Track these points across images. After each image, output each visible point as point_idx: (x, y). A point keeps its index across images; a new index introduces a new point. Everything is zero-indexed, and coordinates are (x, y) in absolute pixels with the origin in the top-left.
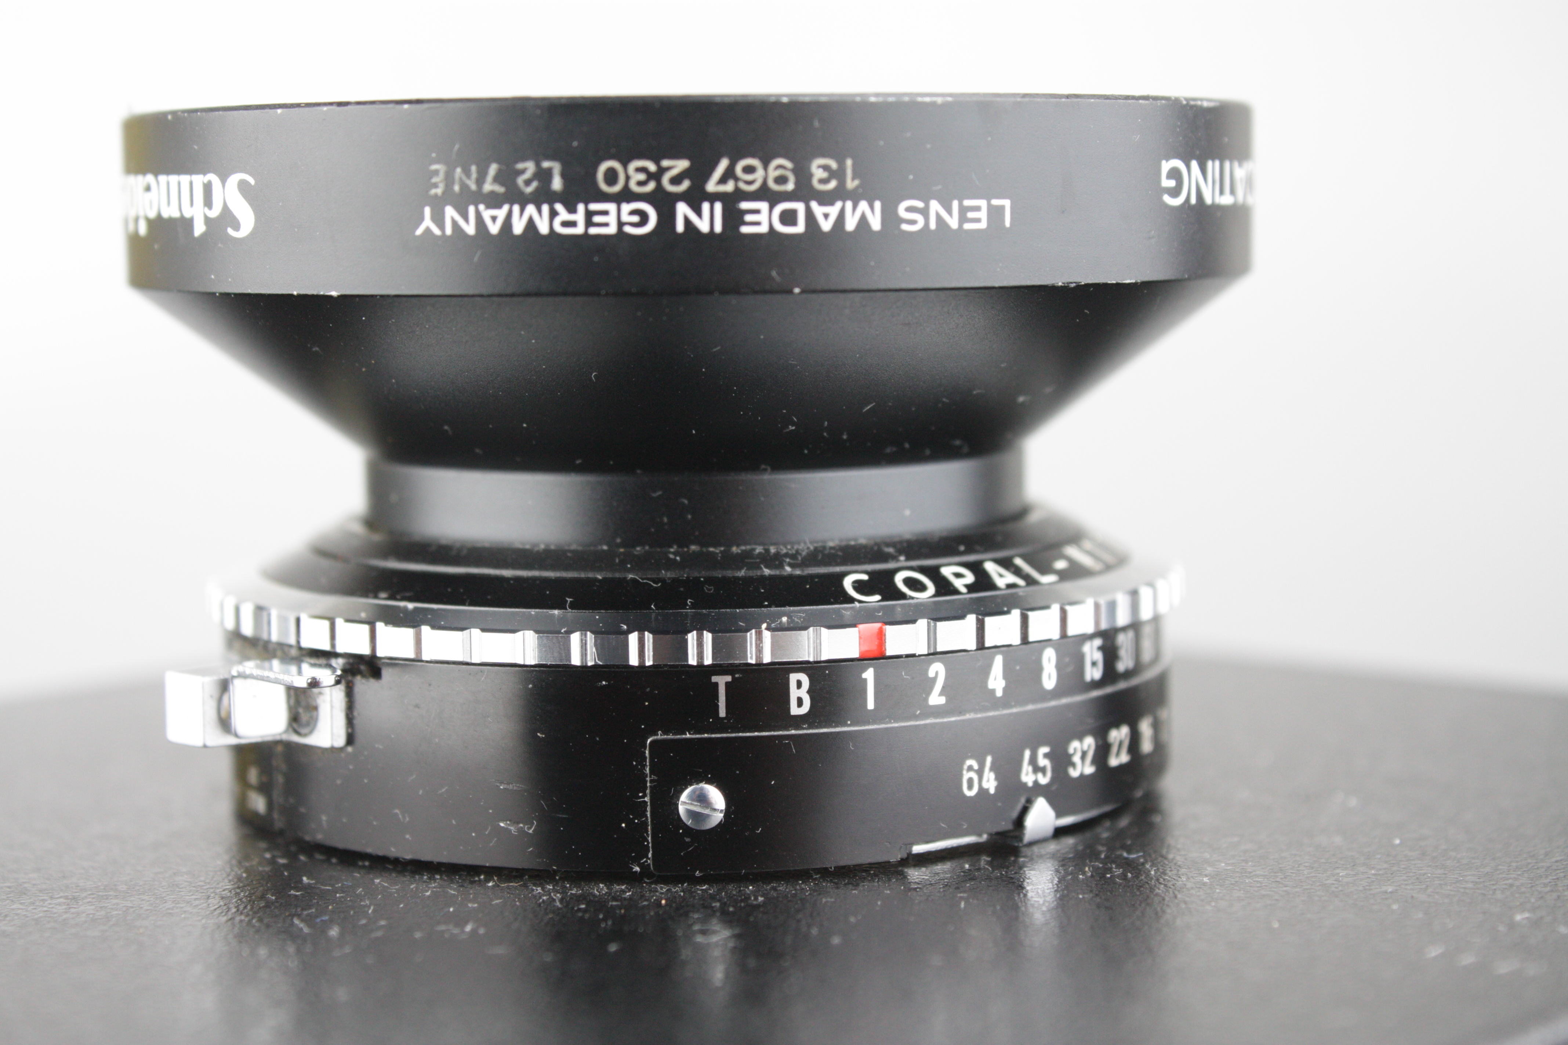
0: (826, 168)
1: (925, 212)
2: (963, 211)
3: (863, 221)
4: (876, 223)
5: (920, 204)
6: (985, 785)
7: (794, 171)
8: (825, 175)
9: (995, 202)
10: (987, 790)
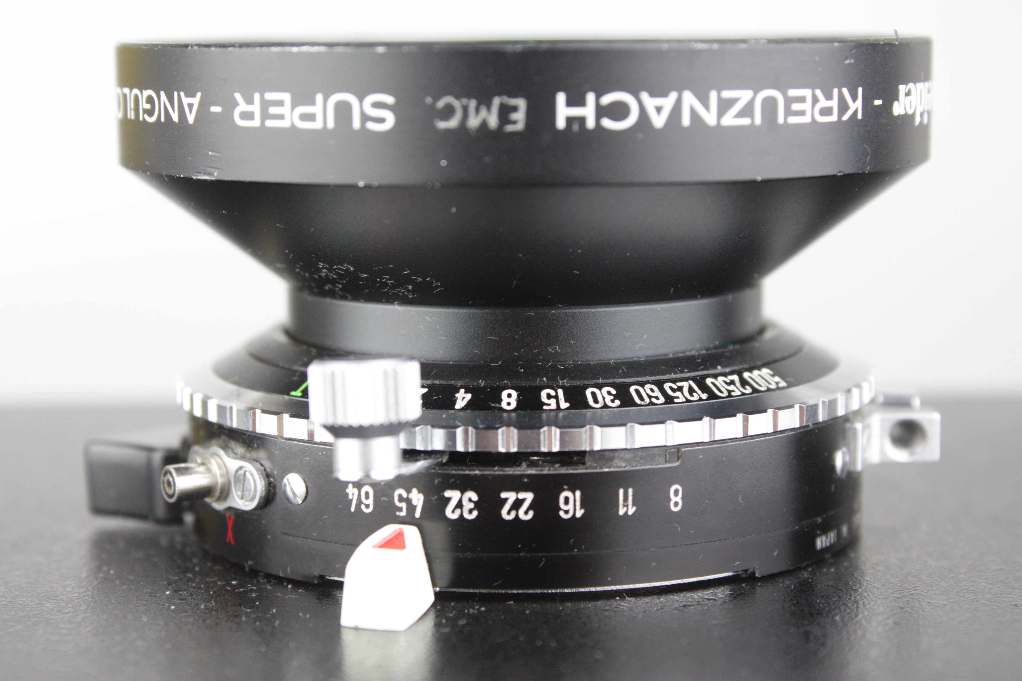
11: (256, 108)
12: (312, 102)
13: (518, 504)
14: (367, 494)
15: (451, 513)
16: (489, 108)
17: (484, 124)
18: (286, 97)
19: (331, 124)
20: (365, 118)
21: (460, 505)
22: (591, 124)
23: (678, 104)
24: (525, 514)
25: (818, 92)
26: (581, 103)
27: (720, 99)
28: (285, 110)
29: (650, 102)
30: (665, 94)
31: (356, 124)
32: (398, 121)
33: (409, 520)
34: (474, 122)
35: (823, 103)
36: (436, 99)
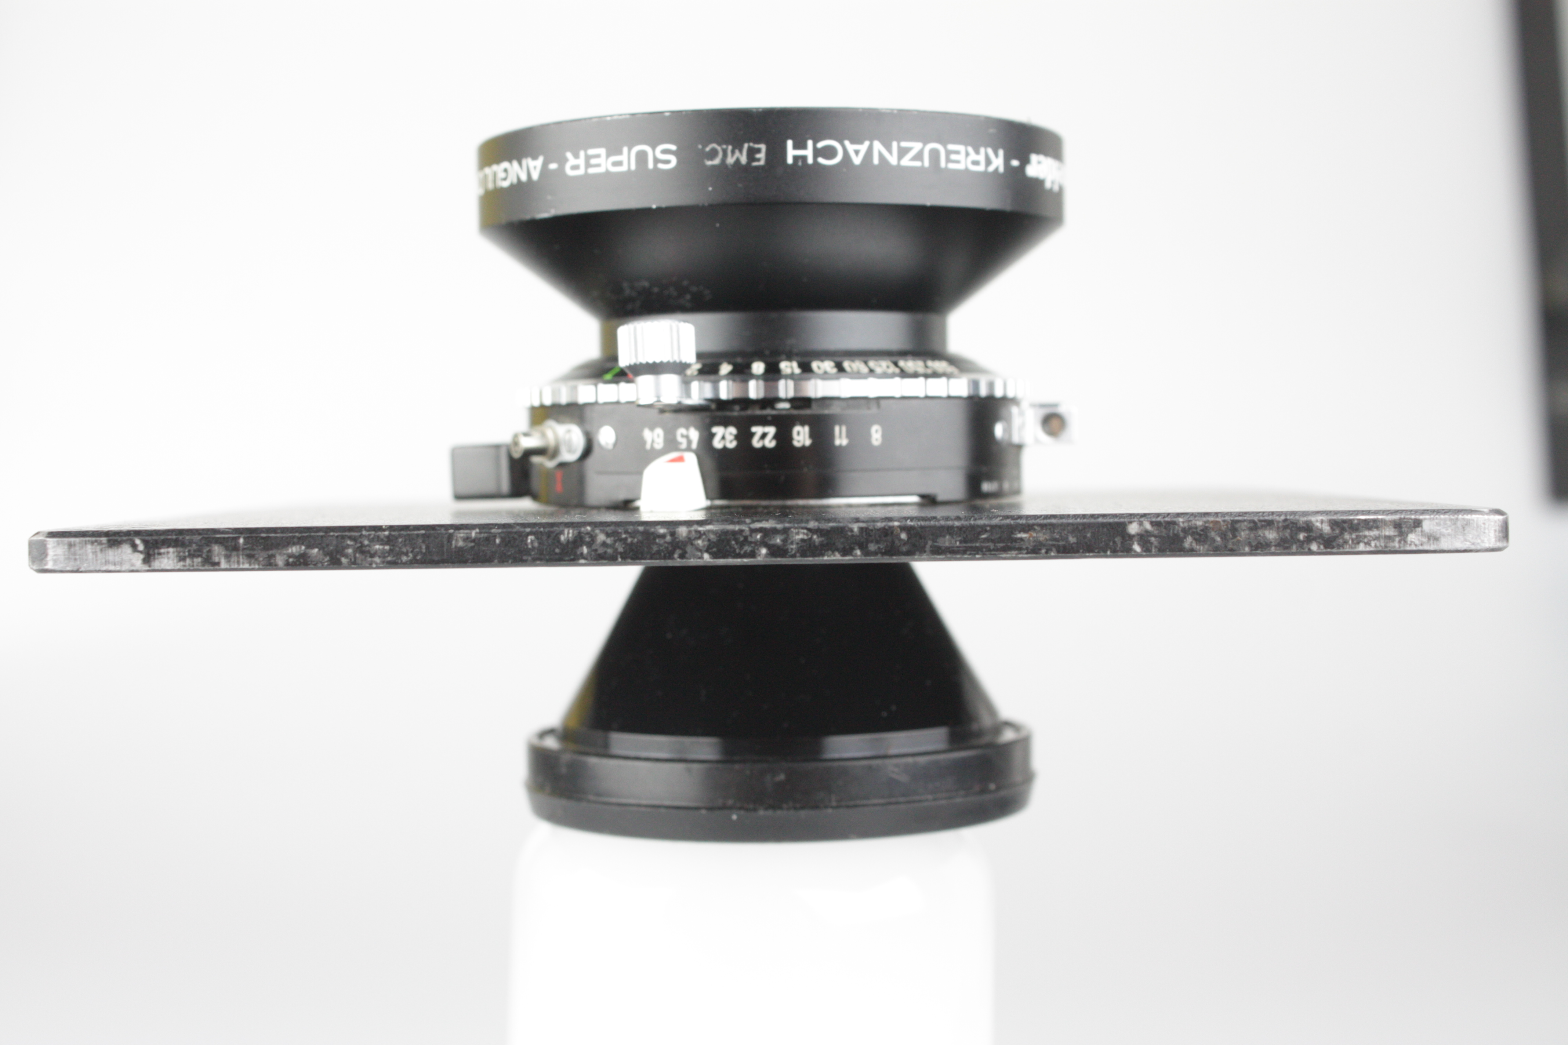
11: (581, 161)
12: (620, 153)
13: (764, 436)
14: (658, 436)
15: (717, 444)
16: (741, 151)
17: (738, 161)
18: (602, 151)
19: (633, 167)
20: (656, 161)
21: (723, 438)
22: (810, 161)
23: (870, 150)
24: (770, 443)
25: (970, 149)
26: (804, 147)
27: (899, 147)
28: (602, 160)
29: (851, 147)
30: (861, 142)
31: (651, 165)
32: (679, 162)
33: (689, 449)
34: (730, 160)
35: (973, 156)
36: (705, 146)
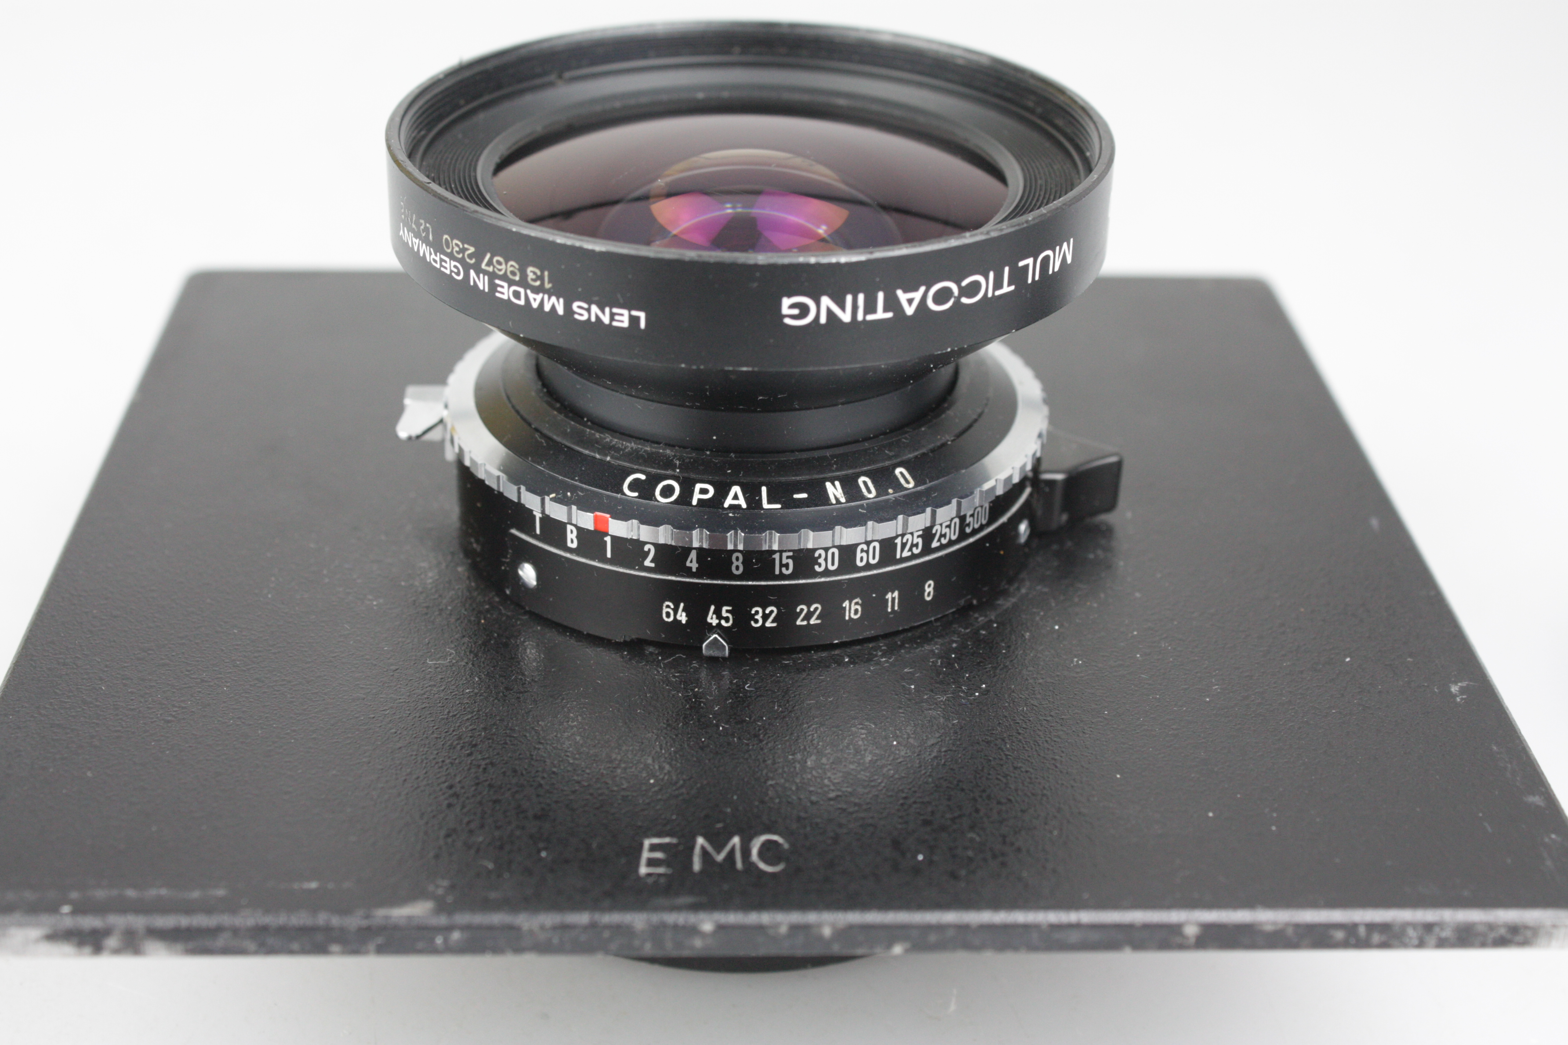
0: (535, 273)
1: (588, 310)
2: (612, 315)
3: (553, 308)
4: (560, 311)
5: (585, 306)
6: (679, 618)
7: (519, 270)
8: (534, 277)
9: (635, 313)
10: (680, 621)
